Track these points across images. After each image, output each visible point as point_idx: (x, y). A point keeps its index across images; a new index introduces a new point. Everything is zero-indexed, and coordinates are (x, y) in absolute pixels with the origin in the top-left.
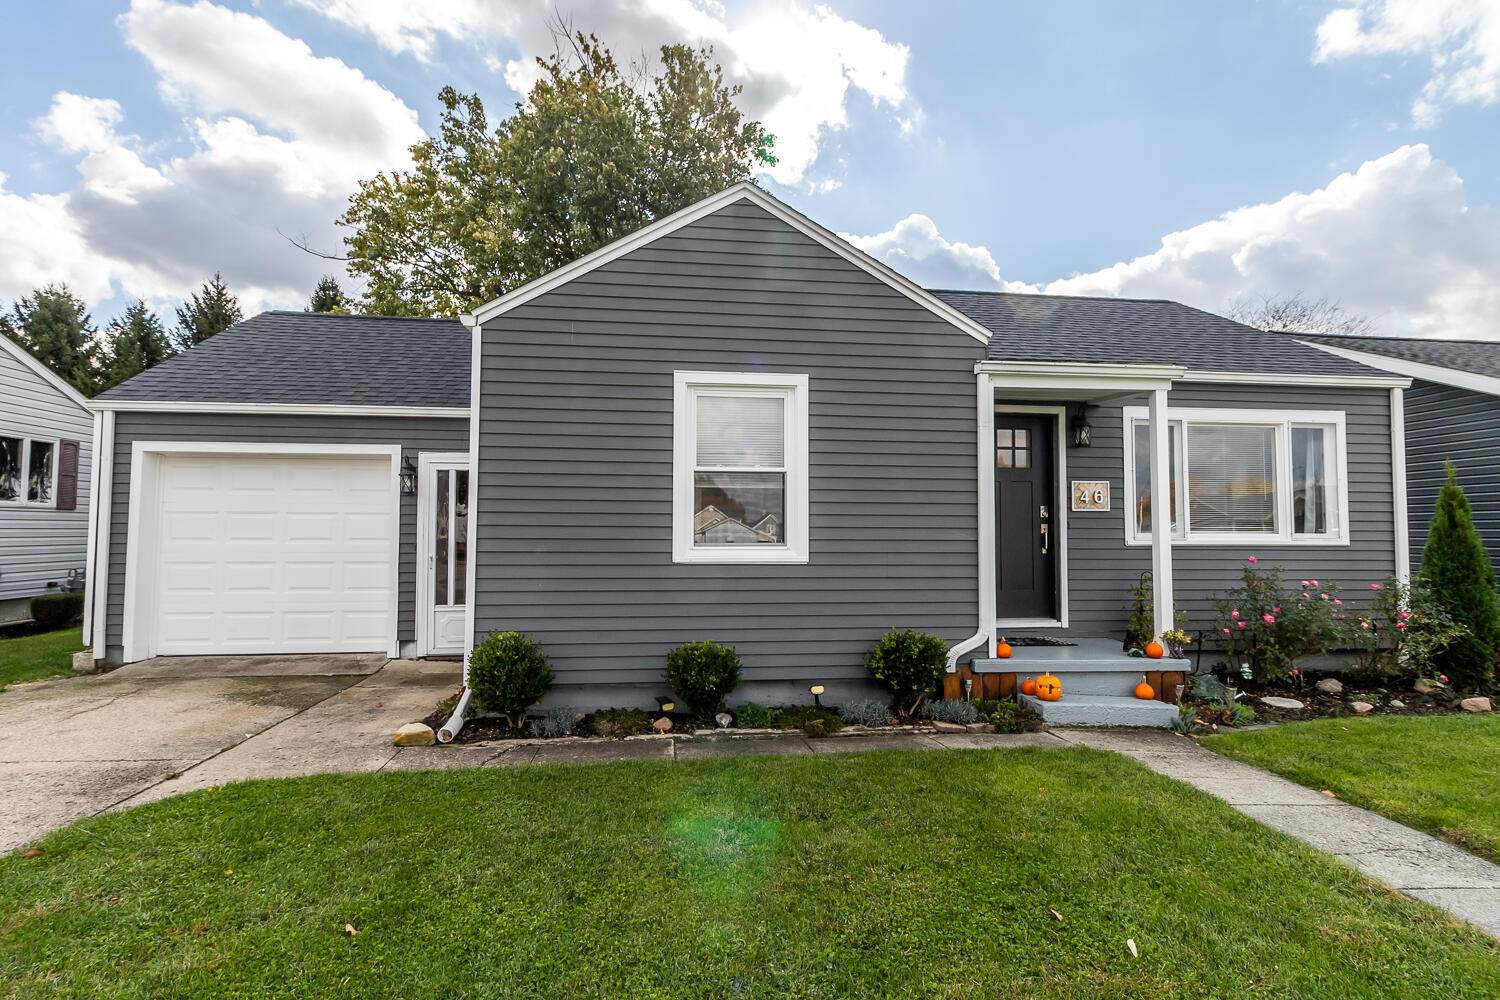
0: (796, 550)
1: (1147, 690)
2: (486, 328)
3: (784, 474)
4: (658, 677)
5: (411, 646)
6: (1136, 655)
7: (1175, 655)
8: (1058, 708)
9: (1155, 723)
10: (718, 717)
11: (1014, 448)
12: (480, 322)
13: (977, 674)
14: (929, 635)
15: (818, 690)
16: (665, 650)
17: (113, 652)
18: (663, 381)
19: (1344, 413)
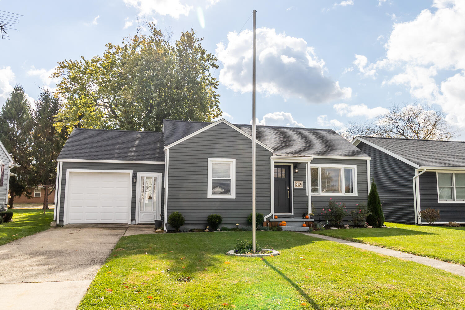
0: (233, 196)
1: (305, 225)
2: (170, 149)
3: (230, 180)
4: (205, 222)
5: (134, 221)
6: (303, 218)
7: (311, 218)
8: (285, 227)
10: (218, 229)
11: (281, 173)
12: (169, 148)
13: (270, 222)
14: (260, 213)
15: (237, 224)
16: (207, 216)
17: (61, 222)
18: (206, 160)
19: (356, 165)
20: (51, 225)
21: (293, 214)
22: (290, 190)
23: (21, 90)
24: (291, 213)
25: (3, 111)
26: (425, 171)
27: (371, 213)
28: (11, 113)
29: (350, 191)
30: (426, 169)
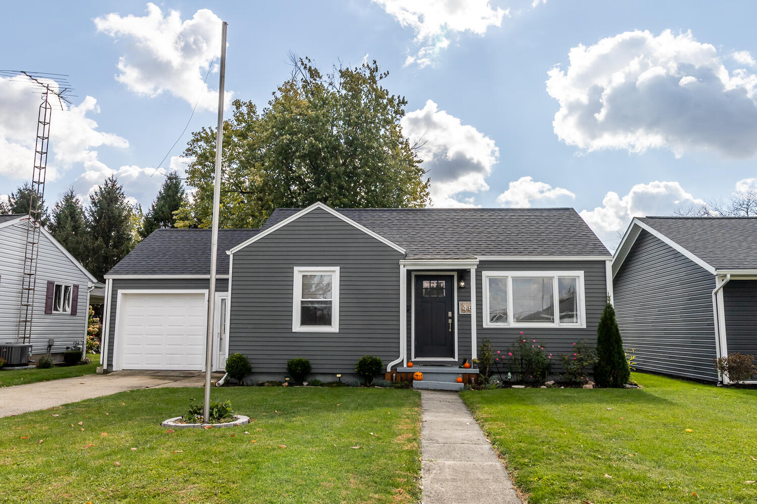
0: (334, 328)
1: (459, 379)
2: (234, 255)
3: (331, 301)
6: (463, 367)
8: (419, 383)
9: (454, 389)
10: (303, 383)
11: (438, 289)
12: (232, 253)
13: (399, 372)
14: (377, 358)
15: (339, 376)
16: (288, 362)
17: (109, 367)
18: (290, 270)
19: (583, 271)
20: (97, 371)
21: (456, 359)
22: (453, 318)
23: (176, 178)
24: (454, 358)
25: (154, 209)
26: (729, 277)
27: (598, 360)
28: (163, 212)
30: (731, 276)
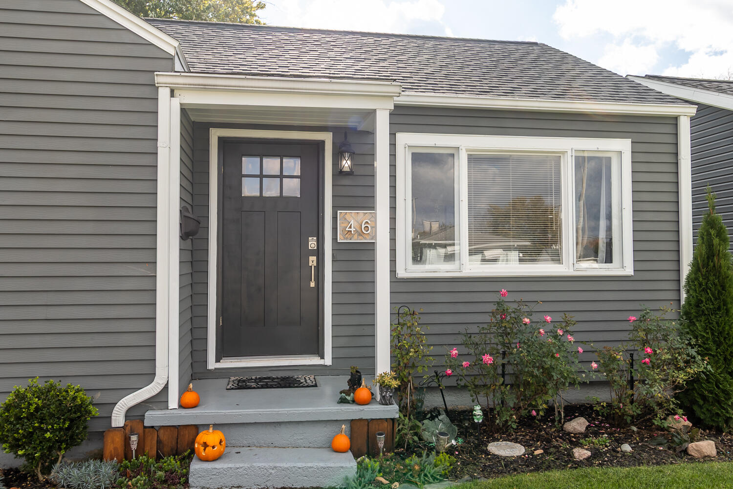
1: (343, 441)
6: (346, 400)
7: (385, 402)
9: (326, 482)
11: (281, 176)
13: (151, 427)
19: (629, 141)
21: (328, 361)
22: (319, 253)
24: (322, 357)
27: (702, 366)
29: (602, 253)
